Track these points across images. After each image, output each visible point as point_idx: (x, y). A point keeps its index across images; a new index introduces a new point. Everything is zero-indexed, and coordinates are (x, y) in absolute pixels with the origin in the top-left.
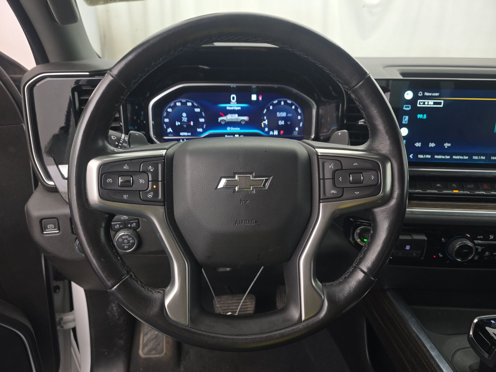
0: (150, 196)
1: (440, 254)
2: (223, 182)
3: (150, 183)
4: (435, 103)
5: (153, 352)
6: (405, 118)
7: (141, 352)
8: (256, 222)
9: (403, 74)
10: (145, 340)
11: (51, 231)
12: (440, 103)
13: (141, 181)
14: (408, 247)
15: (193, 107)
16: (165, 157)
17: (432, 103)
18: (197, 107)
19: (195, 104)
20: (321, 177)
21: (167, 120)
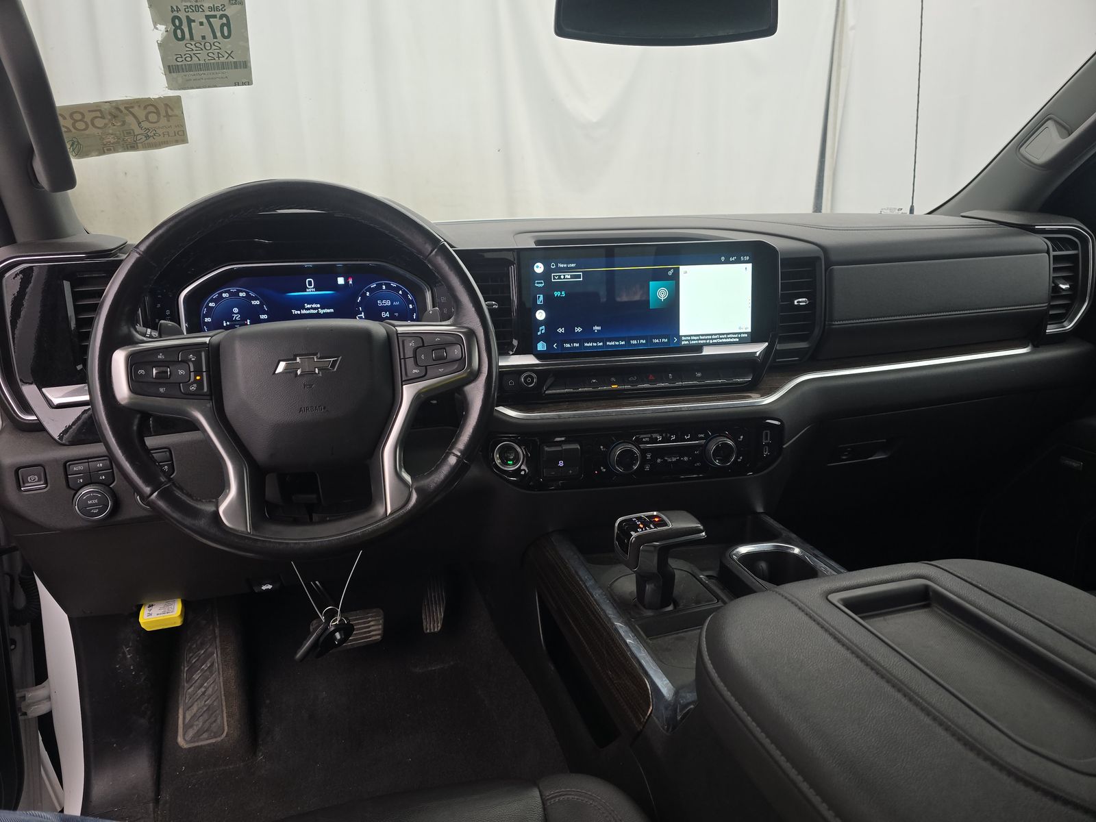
0: (193, 388)
1: (602, 468)
2: (282, 367)
3: (192, 374)
4: (572, 277)
5: (205, 735)
6: (539, 297)
7: (180, 740)
8: (324, 408)
9: (538, 242)
10: (188, 717)
11: (34, 484)
12: (579, 277)
13: (181, 372)
14: (561, 464)
15: (249, 297)
16: (208, 344)
17: (569, 277)
18: (255, 299)
19: (252, 294)
20: (402, 357)
21: (208, 320)
